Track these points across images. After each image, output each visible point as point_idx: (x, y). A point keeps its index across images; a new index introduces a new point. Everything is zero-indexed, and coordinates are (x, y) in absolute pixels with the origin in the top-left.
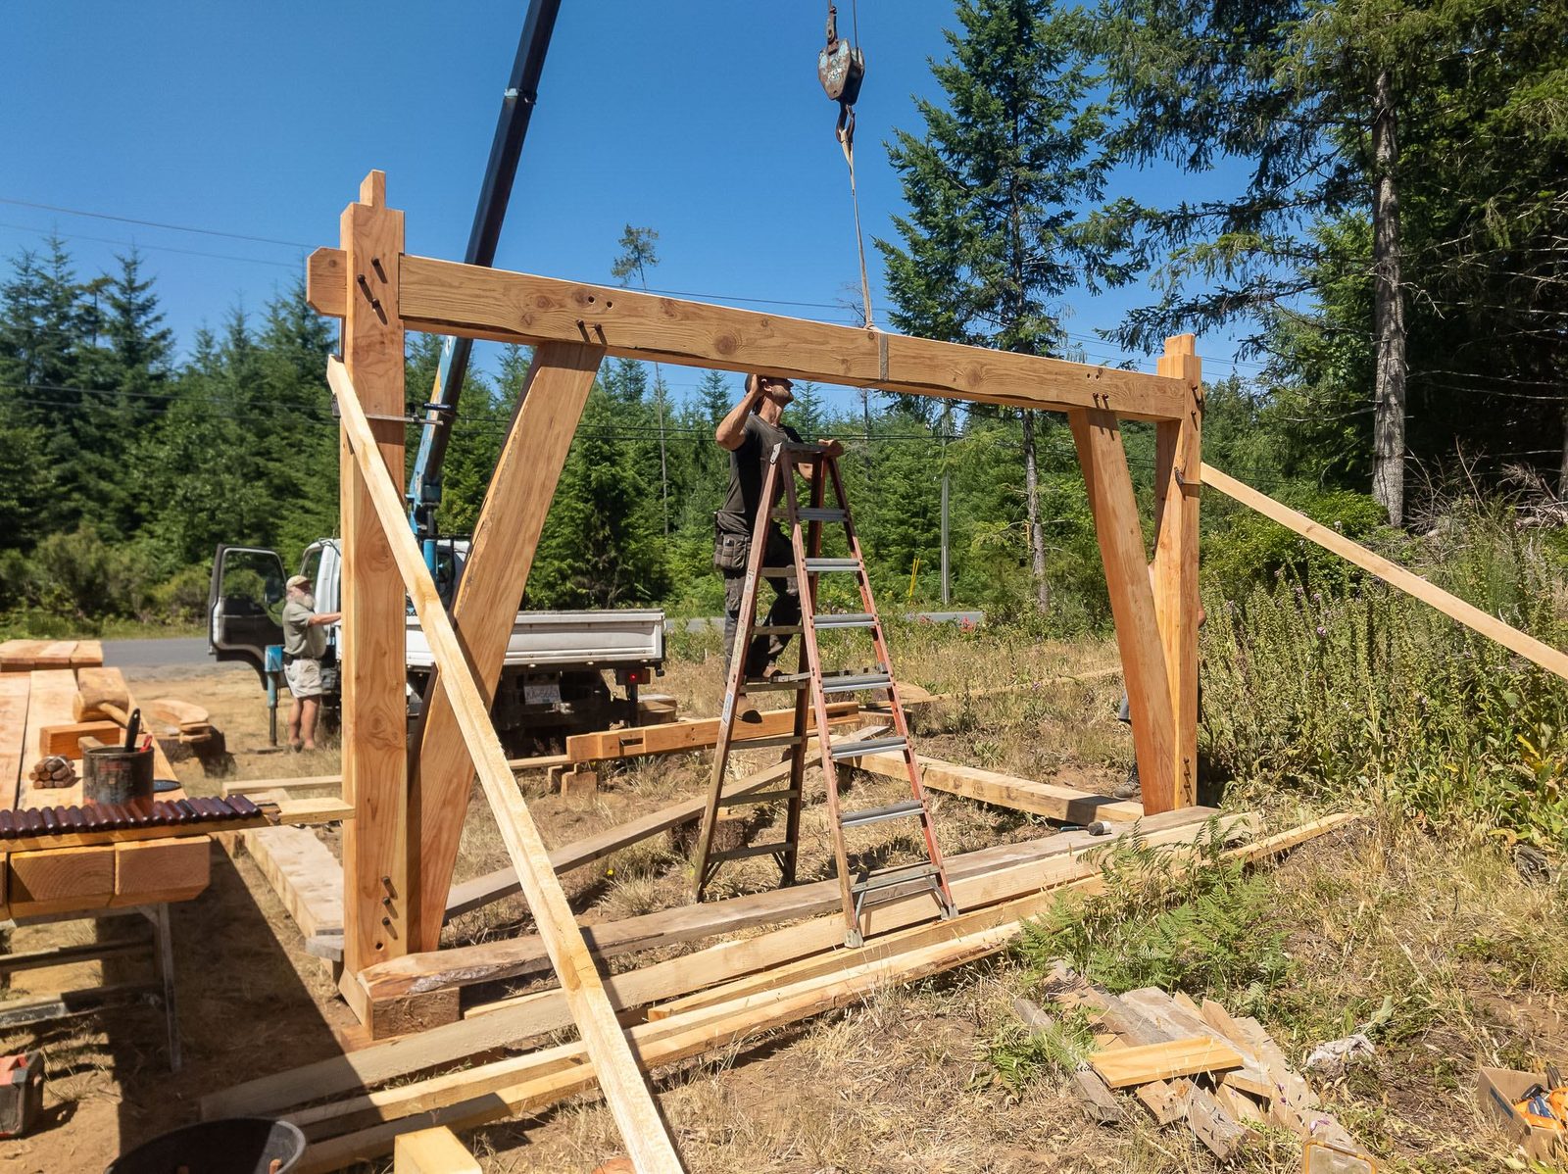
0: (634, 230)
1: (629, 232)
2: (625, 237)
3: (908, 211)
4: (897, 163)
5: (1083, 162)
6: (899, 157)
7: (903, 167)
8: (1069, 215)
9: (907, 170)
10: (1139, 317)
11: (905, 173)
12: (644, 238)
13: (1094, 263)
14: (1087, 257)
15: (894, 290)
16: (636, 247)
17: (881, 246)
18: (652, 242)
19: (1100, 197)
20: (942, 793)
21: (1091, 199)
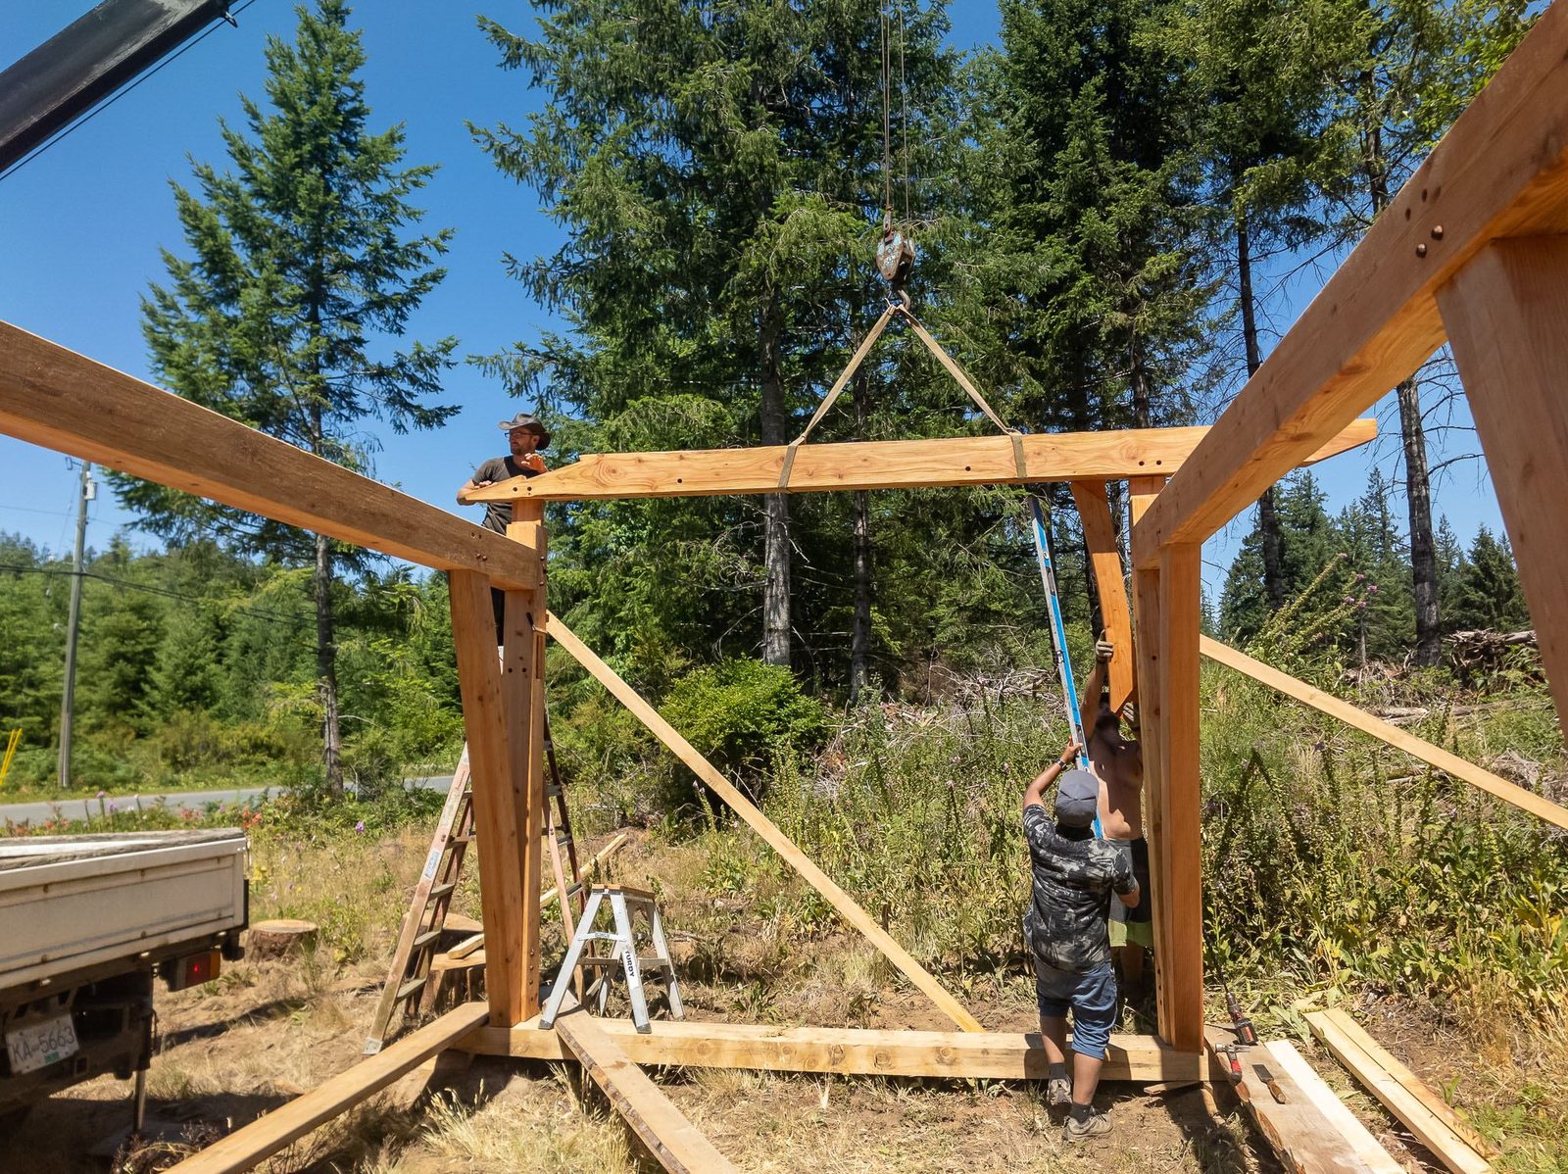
13: (398, 400)
14: (390, 392)
19: (399, 331)
21: (391, 331)
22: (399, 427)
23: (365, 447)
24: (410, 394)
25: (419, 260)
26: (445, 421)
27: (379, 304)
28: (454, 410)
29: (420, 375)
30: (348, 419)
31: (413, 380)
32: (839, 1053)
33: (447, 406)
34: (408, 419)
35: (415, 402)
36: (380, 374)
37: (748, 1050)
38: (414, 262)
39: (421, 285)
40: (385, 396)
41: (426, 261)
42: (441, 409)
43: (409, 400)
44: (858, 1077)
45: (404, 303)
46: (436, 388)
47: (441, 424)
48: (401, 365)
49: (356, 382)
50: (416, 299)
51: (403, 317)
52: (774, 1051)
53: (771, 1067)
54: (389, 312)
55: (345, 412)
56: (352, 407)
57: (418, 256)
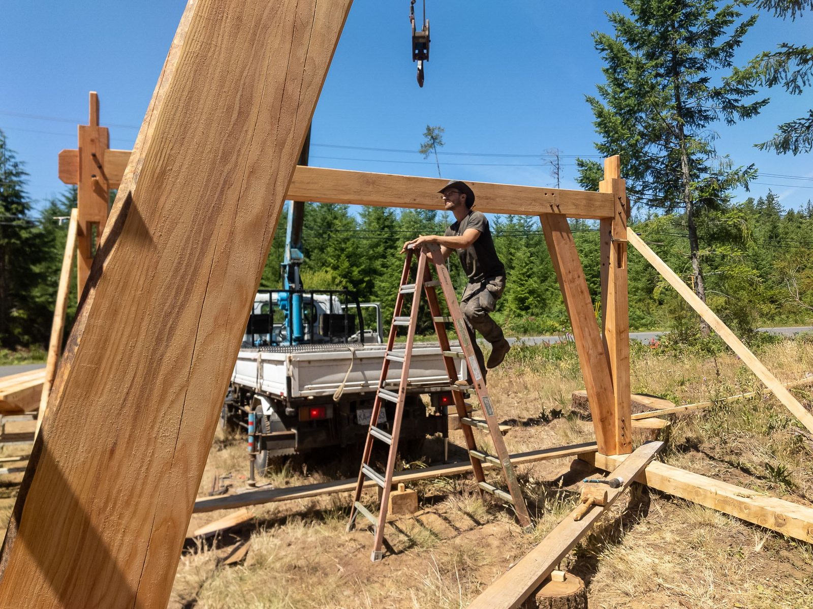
0: (431, 128)
1: (429, 129)
2: (426, 131)
3: (605, 81)
4: (600, 47)
5: (718, 42)
6: (601, 43)
7: (603, 50)
8: (704, 80)
9: (606, 52)
10: (788, 129)
11: (604, 54)
12: (436, 132)
13: (729, 106)
14: (724, 102)
15: (600, 124)
16: (432, 137)
17: (590, 101)
18: (441, 134)
19: (729, 65)
20: (765, 530)
21: (724, 66)
22: (730, 121)
23: (709, 138)
24: (736, 101)
25: (732, 16)
26: (759, 110)
27: (713, 54)
28: (765, 102)
29: (740, 87)
30: (703, 126)
31: (738, 91)
32: (781, 520)
33: (760, 101)
34: (736, 115)
35: (739, 104)
36: (717, 94)
37: (726, 501)
38: (730, 18)
39: (742, 30)
40: (721, 106)
41: (738, 15)
42: (757, 103)
43: (736, 104)
44: (793, 540)
45: (731, 46)
46: (753, 92)
47: (757, 113)
48: (727, 84)
49: (703, 102)
50: (739, 42)
51: (731, 55)
52: (740, 506)
53: (736, 515)
54: (722, 55)
55: (702, 123)
56: (706, 118)
57: (732, 15)
